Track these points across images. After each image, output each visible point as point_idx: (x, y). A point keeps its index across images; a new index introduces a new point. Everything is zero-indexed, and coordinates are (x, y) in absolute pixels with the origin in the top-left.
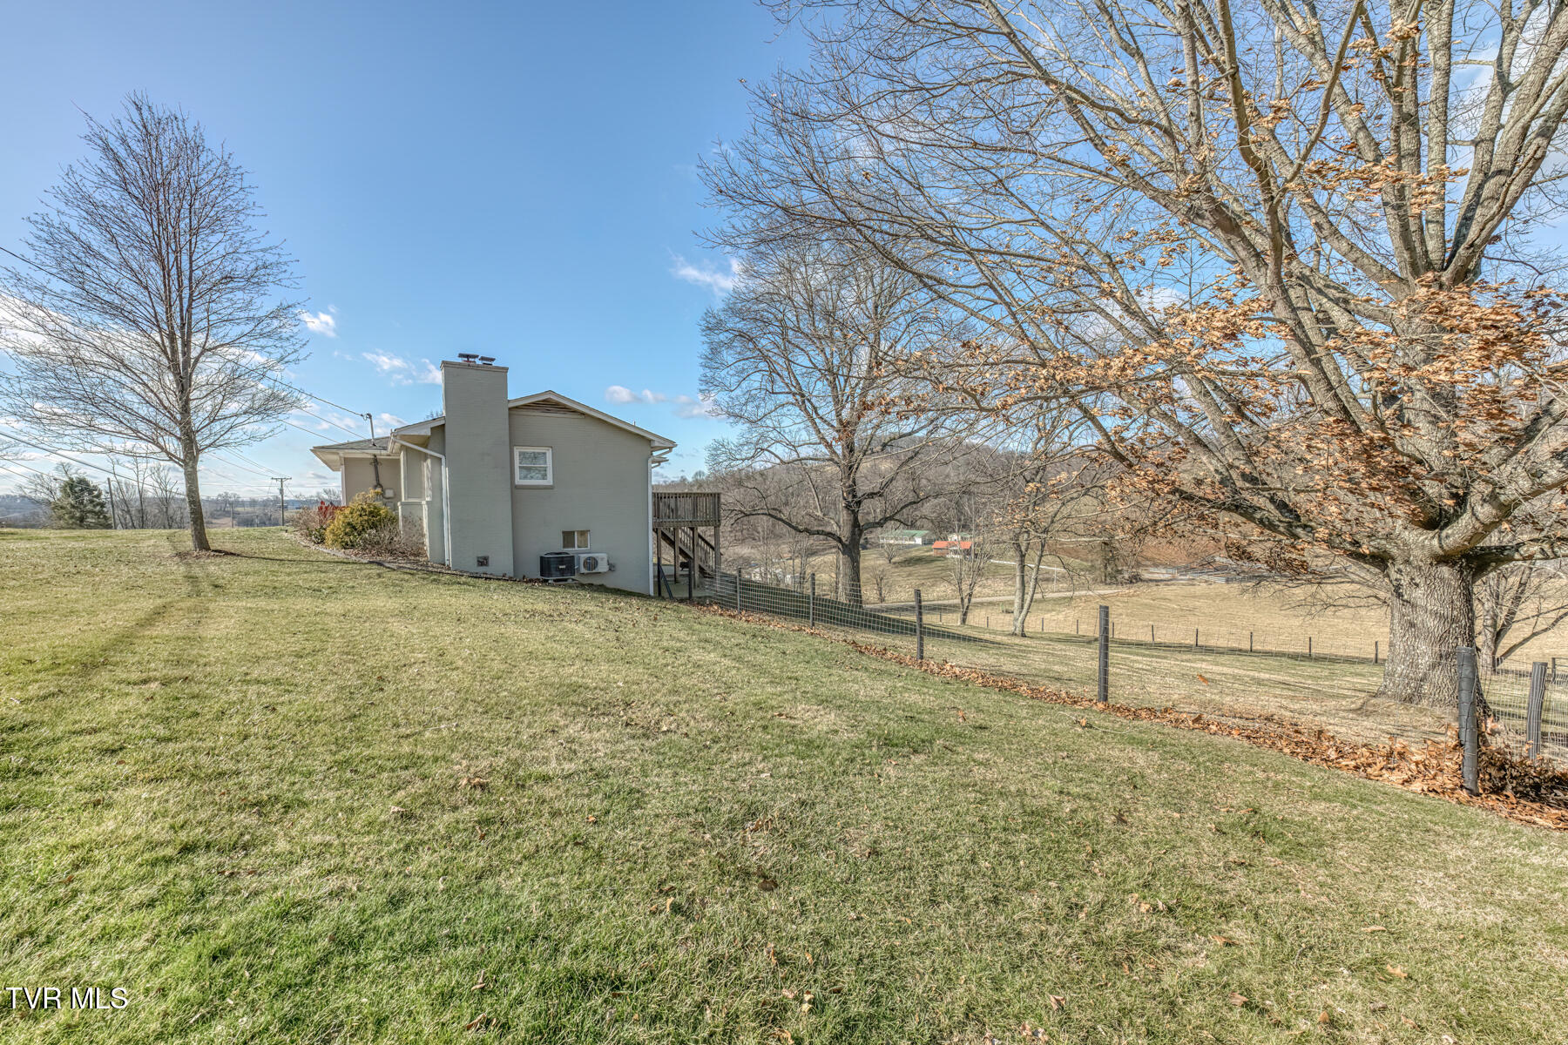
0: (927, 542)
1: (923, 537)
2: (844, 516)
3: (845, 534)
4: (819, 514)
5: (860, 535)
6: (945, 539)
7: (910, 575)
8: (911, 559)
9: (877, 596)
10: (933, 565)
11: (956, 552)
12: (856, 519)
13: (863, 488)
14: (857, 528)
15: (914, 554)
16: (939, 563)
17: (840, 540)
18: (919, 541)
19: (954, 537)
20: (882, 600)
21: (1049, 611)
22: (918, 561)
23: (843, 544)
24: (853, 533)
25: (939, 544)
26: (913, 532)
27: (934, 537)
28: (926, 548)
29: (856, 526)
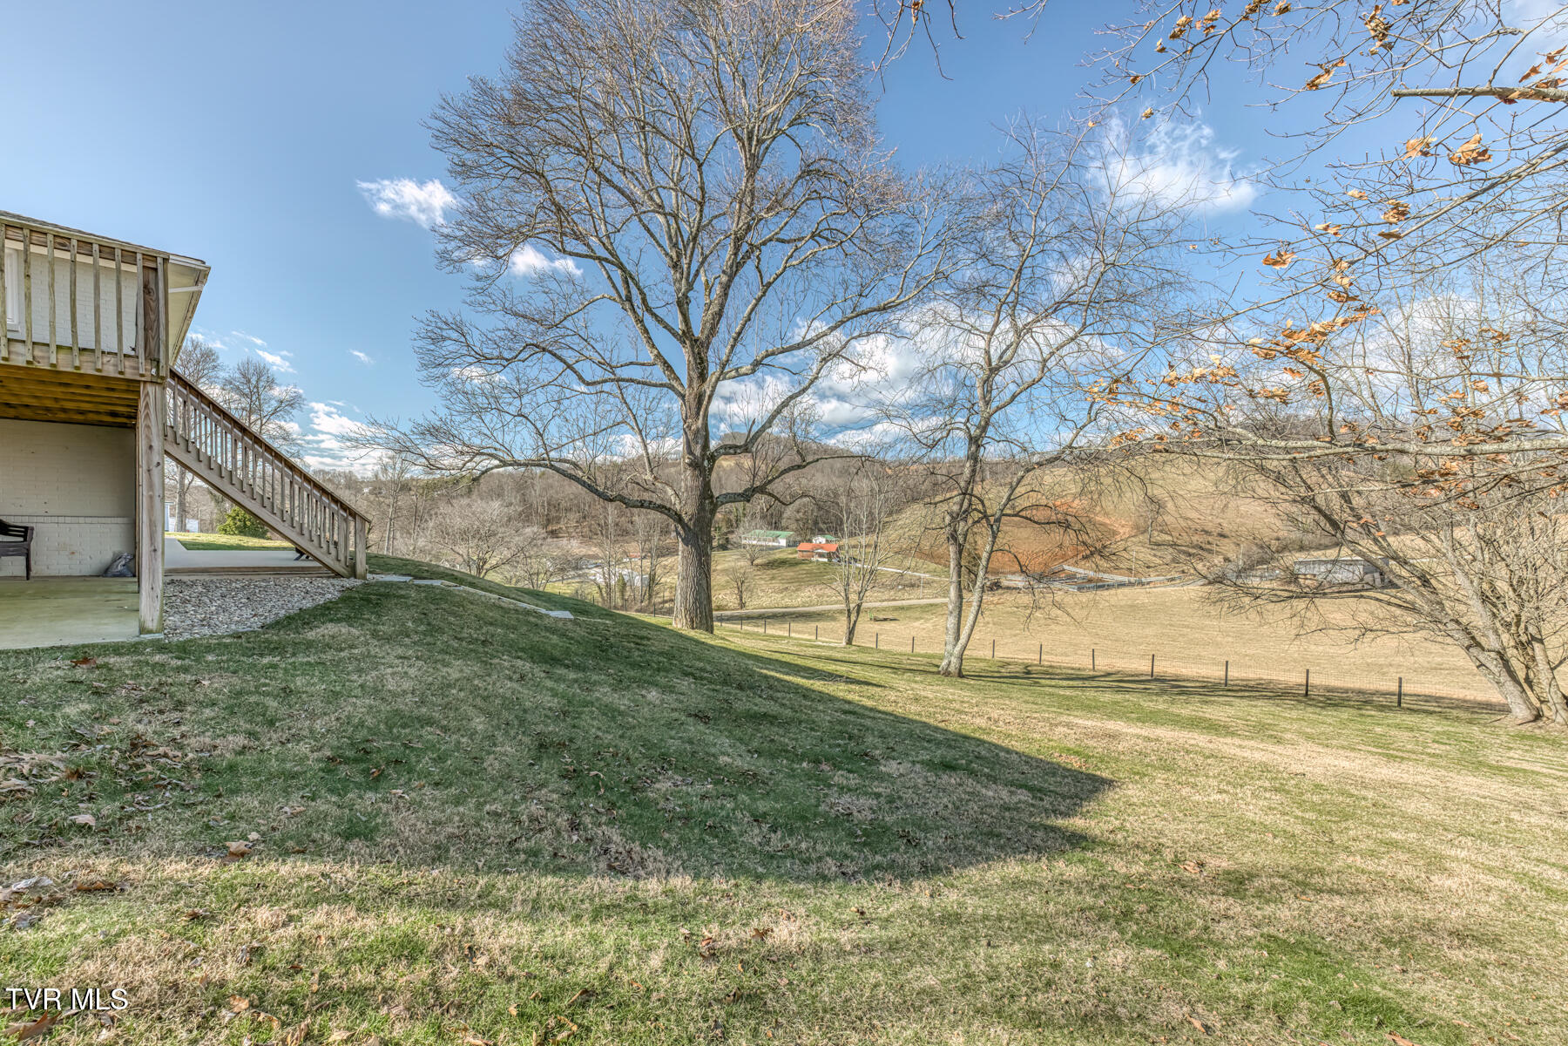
0: (792, 544)
1: (788, 539)
2: (687, 479)
3: (688, 509)
4: (649, 477)
5: (713, 512)
6: (810, 541)
7: (773, 578)
8: (775, 561)
9: (738, 602)
10: (798, 568)
11: (821, 555)
12: (706, 486)
13: (719, 433)
14: (707, 500)
15: (778, 556)
16: (804, 567)
17: (679, 520)
18: (783, 542)
19: (820, 540)
20: (742, 605)
21: (917, 619)
22: (783, 563)
23: (685, 526)
24: (701, 507)
25: (804, 546)
26: (778, 533)
27: (799, 538)
28: (790, 550)
29: (705, 493)
